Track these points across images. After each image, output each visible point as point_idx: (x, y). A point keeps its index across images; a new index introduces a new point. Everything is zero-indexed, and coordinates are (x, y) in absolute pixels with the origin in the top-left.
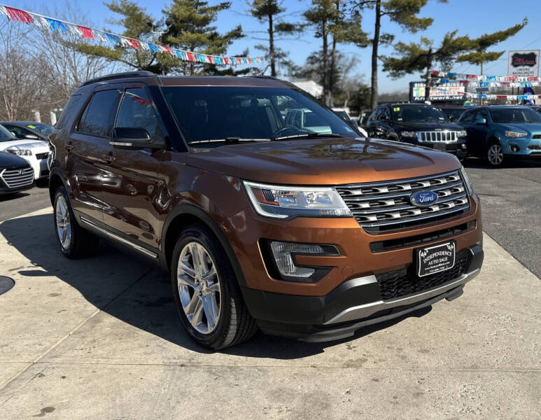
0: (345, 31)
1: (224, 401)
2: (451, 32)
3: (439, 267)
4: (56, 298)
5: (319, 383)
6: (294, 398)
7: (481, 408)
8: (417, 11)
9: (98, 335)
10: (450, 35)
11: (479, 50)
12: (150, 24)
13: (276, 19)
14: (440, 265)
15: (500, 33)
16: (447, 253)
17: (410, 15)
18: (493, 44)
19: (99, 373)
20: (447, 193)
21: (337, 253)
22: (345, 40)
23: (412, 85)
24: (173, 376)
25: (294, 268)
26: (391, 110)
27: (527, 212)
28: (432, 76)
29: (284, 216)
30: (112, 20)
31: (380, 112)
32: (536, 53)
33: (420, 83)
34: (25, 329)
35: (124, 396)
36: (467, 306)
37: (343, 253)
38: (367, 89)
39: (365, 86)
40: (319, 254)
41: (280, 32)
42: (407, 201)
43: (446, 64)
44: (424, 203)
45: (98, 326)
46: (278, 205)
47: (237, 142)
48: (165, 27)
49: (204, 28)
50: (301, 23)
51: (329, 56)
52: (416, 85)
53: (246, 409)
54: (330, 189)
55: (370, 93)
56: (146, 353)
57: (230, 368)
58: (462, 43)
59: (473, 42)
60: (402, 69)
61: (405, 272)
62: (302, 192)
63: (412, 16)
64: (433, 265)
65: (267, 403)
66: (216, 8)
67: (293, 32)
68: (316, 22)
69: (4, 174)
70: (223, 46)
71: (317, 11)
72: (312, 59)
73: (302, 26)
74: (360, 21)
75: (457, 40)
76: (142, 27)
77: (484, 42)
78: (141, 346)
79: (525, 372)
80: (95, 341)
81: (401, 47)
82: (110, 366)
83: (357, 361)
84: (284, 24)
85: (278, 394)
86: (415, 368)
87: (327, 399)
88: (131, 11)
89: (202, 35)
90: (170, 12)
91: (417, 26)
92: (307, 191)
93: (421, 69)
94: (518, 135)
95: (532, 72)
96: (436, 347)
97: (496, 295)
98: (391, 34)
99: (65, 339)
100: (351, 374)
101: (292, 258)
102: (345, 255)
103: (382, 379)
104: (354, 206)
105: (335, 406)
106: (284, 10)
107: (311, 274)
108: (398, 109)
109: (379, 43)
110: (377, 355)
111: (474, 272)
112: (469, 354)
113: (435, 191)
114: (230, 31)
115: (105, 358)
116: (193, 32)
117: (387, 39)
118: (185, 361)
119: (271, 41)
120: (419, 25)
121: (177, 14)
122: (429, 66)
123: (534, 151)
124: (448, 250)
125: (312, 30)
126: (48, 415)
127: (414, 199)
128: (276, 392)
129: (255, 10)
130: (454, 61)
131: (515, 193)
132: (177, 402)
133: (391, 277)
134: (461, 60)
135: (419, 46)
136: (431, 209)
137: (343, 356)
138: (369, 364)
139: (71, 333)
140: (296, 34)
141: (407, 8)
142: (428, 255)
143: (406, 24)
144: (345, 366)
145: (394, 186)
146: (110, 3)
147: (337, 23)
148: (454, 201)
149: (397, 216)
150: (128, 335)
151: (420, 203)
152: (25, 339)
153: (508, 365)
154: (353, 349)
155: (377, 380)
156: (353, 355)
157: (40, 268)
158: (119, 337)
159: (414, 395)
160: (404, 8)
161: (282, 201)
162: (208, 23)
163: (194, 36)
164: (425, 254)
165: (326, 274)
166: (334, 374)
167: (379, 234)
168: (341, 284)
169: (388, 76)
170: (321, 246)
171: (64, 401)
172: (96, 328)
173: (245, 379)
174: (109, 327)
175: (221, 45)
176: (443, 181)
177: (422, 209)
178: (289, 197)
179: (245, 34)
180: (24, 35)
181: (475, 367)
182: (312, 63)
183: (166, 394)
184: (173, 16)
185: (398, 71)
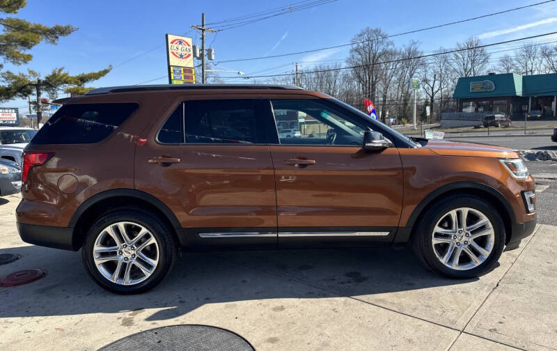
10: (56, 71)
11: (80, 85)
28: (42, 102)
43: (52, 93)
58: (67, 78)
75: (63, 75)
77: (83, 80)
81: (9, 76)
91: (20, 60)
101: (531, 200)
122: (39, 94)
135: (28, 77)
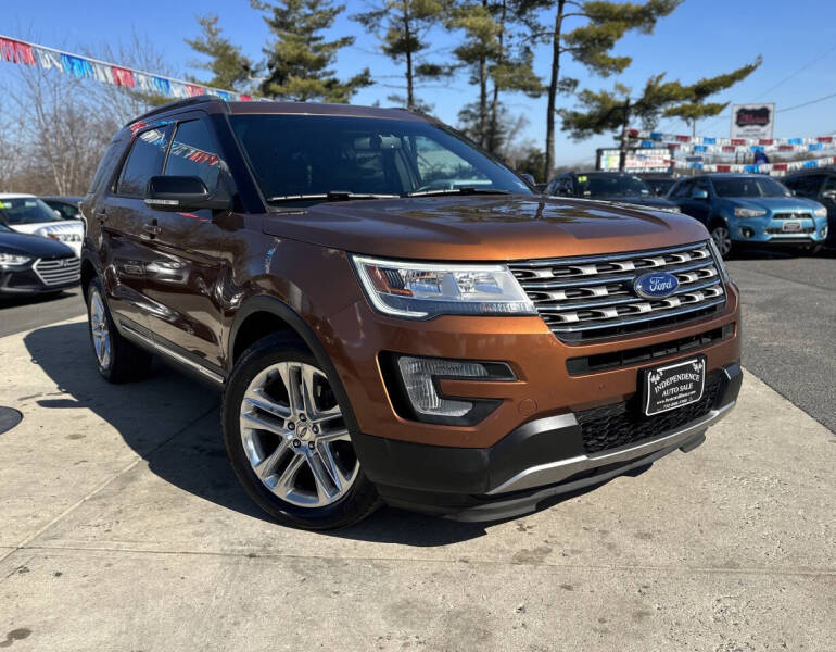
0: (510, 75)
1: (313, 622)
2: (656, 75)
3: (678, 400)
4: (75, 442)
5: (472, 592)
6: (430, 619)
7: (752, 643)
8: (610, 45)
9: (127, 502)
10: (654, 80)
11: (695, 101)
12: (246, 68)
13: (416, 58)
14: (680, 396)
15: (724, 77)
16: (692, 377)
17: (600, 51)
18: (713, 92)
19: (116, 567)
20: (692, 278)
21: (510, 375)
22: (511, 87)
23: (599, 152)
24: (233, 575)
25: (437, 402)
26: (575, 180)
27: (774, 319)
28: (630, 137)
29: (420, 314)
30: (197, 64)
31: (558, 184)
32: (770, 107)
33: (611, 149)
34: (19, 490)
35: (148, 610)
36: (706, 459)
37: (521, 377)
38: (540, 156)
39: (538, 151)
40: (479, 378)
41: (422, 76)
42: (628, 288)
43: (649, 120)
44: (657, 292)
45: (130, 487)
46: (411, 295)
47: (346, 198)
48: (267, 73)
49: (319, 72)
50: (451, 64)
51: (489, 109)
52: (605, 152)
53: (348, 640)
54: (498, 268)
55: (545, 161)
56: (196, 534)
57: (328, 561)
58: (672, 90)
59: (686, 89)
60: (588, 127)
61: (622, 409)
62: (451, 273)
63: (602, 54)
64: (669, 397)
65: (383, 627)
66: (334, 45)
67: (440, 77)
68: (471, 63)
69: (39, 265)
70: (345, 97)
71: (472, 46)
72: (465, 114)
73: (452, 68)
74: (531, 61)
75: (664, 87)
76: (237, 73)
77: (702, 90)
78: (190, 521)
79: (818, 576)
80: (120, 512)
81: (588, 97)
82: (136, 556)
83: (535, 551)
84: (428, 66)
85: (403, 611)
86: (632, 566)
87: (486, 622)
88: (221, 51)
89: (317, 81)
90: (274, 51)
91: (610, 68)
92: (458, 271)
93: (614, 127)
94: (753, 213)
95: (764, 134)
96: (662, 528)
97: (748, 443)
98: (573, 78)
99: (76, 510)
100: (525, 575)
101: (434, 384)
102: (525, 380)
103: (579, 585)
104: (540, 297)
105: (500, 634)
106: (427, 46)
107: (466, 411)
108: (585, 179)
109: (558, 91)
110: (568, 543)
111: (727, 407)
112: (719, 542)
113: (675, 274)
114: (354, 76)
115: (132, 541)
116: (304, 78)
117: (569, 85)
118: (256, 548)
119: (410, 88)
120: (613, 66)
121: (282, 53)
122: (626, 123)
123: (776, 235)
124: (693, 372)
125: (465, 73)
126: (17, 643)
127: (639, 287)
128: (400, 608)
129: (388, 45)
130: (659, 116)
131: (753, 292)
132: (235, 624)
133: (601, 416)
134: (669, 114)
135: (613, 95)
136: (667, 304)
137: (512, 542)
138: (555, 559)
139: (87, 498)
140: (444, 79)
141: (596, 42)
142: (663, 379)
143: (594, 65)
144: (516, 561)
145: (606, 263)
146: (193, 40)
147: (500, 63)
148: (702, 290)
149: (612, 313)
150: (174, 503)
151: (649, 292)
152: (14, 507)
153: (787, 564)
154: (529, 531)
155: (569, 588)
156: (528, 542)
157: (68, 397)
158: (159, 505)
159: (634, 616)
160: (592, 41)
161: (418, 289)
162: (324, 66)
163: (306, 83)
164: (658, 378)
165: (492, 412)
166: (498, 576)
167: (582, 344)
168: (517, 428)
169: (569, 137)
170: (484, 365)
171: (50, 617)
172: (127, 490)
173: (350, 581)
174: (146, 488)
175: (342, 95)
176: (685, 258)
177: (652, 302)
178: (428, 281)
179: (375, 80)
180: (78, 82)
181: (731, 565)
182: (466, 120)
183: (217, 607)
184: (278, 57)
185: (582, 130)
